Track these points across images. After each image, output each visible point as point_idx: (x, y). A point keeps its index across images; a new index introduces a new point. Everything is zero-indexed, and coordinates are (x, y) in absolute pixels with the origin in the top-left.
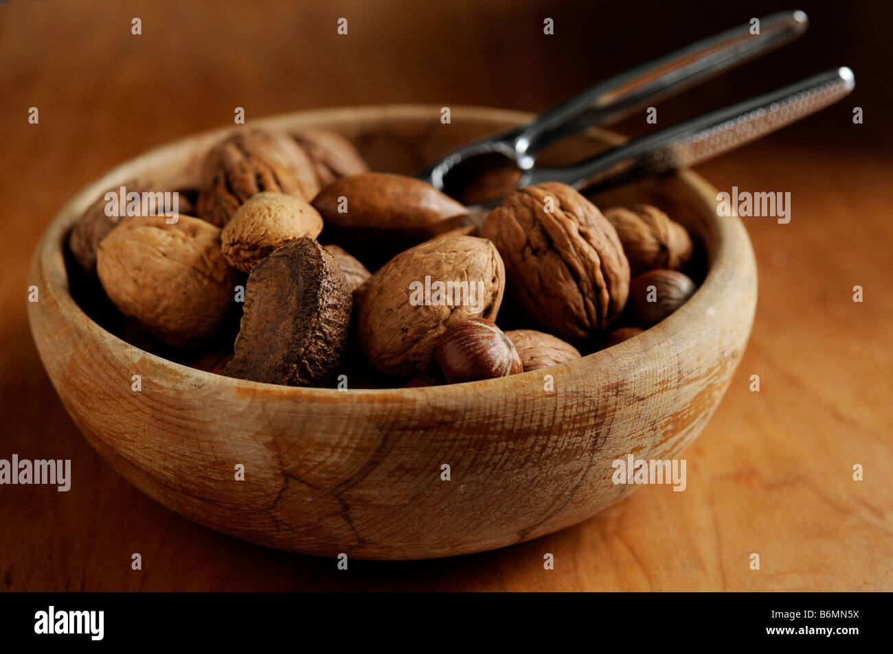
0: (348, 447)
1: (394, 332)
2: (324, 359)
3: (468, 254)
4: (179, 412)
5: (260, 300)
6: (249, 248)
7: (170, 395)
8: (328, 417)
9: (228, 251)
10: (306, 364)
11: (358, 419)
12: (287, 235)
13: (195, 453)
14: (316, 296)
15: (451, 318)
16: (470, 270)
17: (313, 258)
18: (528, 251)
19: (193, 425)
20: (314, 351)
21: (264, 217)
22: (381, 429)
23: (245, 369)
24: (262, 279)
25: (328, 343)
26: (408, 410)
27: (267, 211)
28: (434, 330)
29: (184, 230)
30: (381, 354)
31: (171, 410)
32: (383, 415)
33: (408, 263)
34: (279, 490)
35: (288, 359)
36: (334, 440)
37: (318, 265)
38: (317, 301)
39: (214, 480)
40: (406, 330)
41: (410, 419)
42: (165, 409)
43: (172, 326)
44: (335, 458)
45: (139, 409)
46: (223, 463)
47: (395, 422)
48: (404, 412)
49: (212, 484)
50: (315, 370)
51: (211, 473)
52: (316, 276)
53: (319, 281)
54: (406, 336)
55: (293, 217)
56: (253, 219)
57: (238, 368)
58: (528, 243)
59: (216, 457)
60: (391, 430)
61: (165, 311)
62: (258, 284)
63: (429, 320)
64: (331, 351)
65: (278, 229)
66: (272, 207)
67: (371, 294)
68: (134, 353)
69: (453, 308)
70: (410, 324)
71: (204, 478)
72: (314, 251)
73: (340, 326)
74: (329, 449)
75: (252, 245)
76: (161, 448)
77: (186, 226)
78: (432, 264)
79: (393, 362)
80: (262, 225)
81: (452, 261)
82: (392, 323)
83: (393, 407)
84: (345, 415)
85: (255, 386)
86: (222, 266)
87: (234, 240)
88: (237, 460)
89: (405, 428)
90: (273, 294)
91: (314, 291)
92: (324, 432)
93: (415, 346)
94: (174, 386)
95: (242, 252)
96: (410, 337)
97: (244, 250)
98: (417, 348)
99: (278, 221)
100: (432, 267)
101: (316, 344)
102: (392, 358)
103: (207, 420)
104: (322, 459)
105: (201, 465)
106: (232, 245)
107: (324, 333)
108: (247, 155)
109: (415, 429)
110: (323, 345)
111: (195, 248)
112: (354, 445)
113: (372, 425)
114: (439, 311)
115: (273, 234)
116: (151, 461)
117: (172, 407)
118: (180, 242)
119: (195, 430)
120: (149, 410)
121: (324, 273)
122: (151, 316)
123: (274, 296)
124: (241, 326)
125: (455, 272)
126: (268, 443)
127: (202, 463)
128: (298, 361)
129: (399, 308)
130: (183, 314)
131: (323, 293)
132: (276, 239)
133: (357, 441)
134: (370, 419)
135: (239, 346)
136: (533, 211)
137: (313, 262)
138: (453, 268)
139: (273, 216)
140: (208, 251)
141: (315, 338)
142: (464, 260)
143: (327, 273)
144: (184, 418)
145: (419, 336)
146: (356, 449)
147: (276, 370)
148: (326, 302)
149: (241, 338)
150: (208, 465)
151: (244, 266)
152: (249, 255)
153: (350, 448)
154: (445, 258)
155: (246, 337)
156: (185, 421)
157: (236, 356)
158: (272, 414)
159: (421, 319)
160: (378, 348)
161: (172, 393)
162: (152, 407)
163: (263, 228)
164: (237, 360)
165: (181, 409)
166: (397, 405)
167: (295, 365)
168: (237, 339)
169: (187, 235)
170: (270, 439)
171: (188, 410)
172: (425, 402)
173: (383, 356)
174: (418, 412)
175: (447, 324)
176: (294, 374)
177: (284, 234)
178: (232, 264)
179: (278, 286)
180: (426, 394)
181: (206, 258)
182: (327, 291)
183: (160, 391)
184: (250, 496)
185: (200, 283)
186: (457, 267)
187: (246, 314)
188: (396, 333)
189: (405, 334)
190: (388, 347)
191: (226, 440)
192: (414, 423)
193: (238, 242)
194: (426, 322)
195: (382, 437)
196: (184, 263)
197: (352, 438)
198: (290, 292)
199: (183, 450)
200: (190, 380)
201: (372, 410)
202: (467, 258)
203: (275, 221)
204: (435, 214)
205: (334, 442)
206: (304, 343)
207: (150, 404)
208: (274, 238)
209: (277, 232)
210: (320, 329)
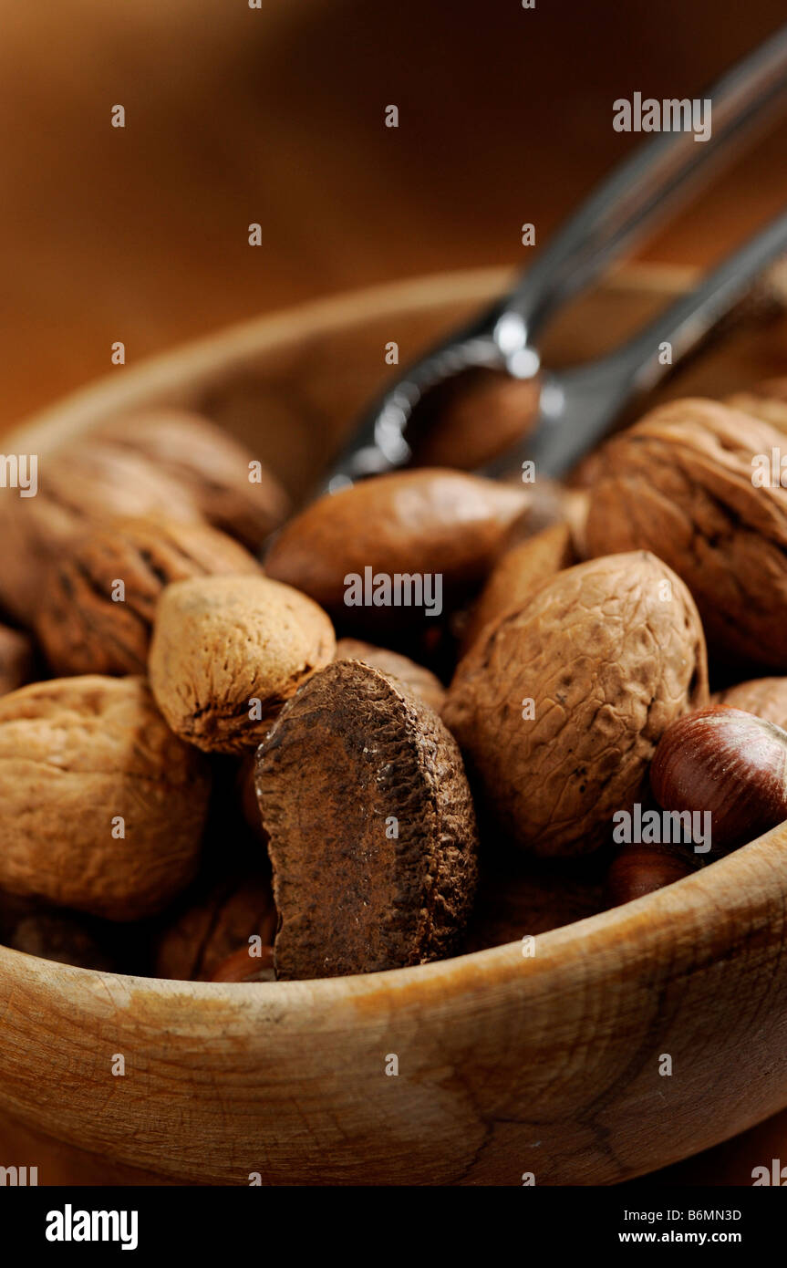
0: (598, 1038)
1: (561, 781)
2: (462, 878)
3: (637, 594)
4: (251, 1077)
5: (297, 804)
6: (234, 711)
7: (223, 1052)
8: (548, 997)
9: (193, 728)
10: (441, 901)
11: (604, 982)
12: (294, 664)
13: (299, 1135)
14: (416, 769)
15: (651, 720)
16: (653, 622)
17: (379, 699)
18: (701, 545)
19: (285, 1092)
20: (447, 872)
21: (242, 647)
22: (650, 985)
23: (316, 940)
24: (290, 764)
25: (460, 846)
26: (686, 933)
27: (239, 633)
28: (631, 753)
29: (75, 708)
30: (544, 827)
31: (232, 1077)
32: (646, 960)
33: (534, 647)
34: (476, 1148)
35: (405, 905)
36: (569, 1033)
37: (396, 711)
38: (422, 779)
39: (343, 1167)
40: (584, 771)
41: (695, 948)
42: (220, 1078)
43: (120, 891)
44: (576, 1066)
45: (161, 1091)
46: (361, 1137)
47: (671, 965)
48: (680, 942)
49: (338, 1174)
50: (455, 905)
51: (336, 1159)
52: (402, 735)
53: (410, 740)
54: (586, 781)
55: (287, 627)
56: (222, 656)
57: (300, 941)
58: (697, 529)
59: (344, 1133)
60: (668, 980)
61: (102, 870)
62: (282, 775)
63: (620, 738)
64: (467, 857)
65: (276, 660)
66: (244, 620)
67: (489, 723)
68: (113, 987)
69: (649, 701)
70: (587, 758)
71: (318, 1169)
72: (373, 684)
73: (466, 804)
74: (564, 1053)
75: (237, 706)
76: (223, 1143)
77: (78, 700)
78: (587, 635)
79: (572, 834)
80: (245, 663)
81: (617, 618)
82: (549, 765)
83: (658, 938)
84: (578, 983)
85: (384, 983)
86: (177, 754)
87: (197, 705)
88: (388, 1125)
89: (693, 968)
90: (320, 787)
91: (410, 761)
92: (547, 1028)
93: (605, 794)
94: (224, 1032)
95: (222, 724)
96: (594, 781)
97: (225, 718)
98: (610, 795)
99: (269, 645)
100: (588, 641)
101: (446, 857)
102: (570, 827)
103: (312, 1075)
104: (554, 1074)
105: (315, 1152)
106: (198, 715)
107: (451, 832)
108: (76, 511)
109: (710, 961)
110: (456, 853)
111: (115, 737)
112: (608, 1031)
113: (631, 985)
114: (630, 717)
115: (270, 672)
116: (199, 1165)
117: (233, 1070)
118: (81, 735)
119: (292, 1099)
120: (185, 1088)
121: (413, 722)
122: (76, 886)
123: (326, 790)
124: (274, 861)
125: (631, 637)
126: (446, 1080)
127: (316, 1148)
128: (427, 901)
129: (557, 735)
130: (136, 865)
131: (426, 760)
132: (279, 680)
133: (612, 1022)
134: (624, 974)
135: (286, 900)
136: (682, 470)
137: (383, 707)
138: (625, 630)
139: (255, 638)
140: (142, 735)
141: (441, 848)
142: (636, 609)
143: (416, 719)
144: (266, 1084)
145: (608, 773)
146: (613, 1036)
147: (386, 929)
148: (437, 774)
149: (284, 883)
150: (328, 1148)
151: (232, 746)
152: (238, 724)
153: (602, 1038)
154: (602, 616)
155: (291, 880)
156: (266, 1090)
157: (286, 922)
158: (440, 1026)
159: (604, 742)
160: (537, 818)
161: (225, 1046)
162: (191, 1081)
163: (249, 668)
164: (291, 928)
165: (253, 1070)
166: (663, 932)
167: (424, 912)
168: (276, 888)
169: (84, 715)
170: (447, 1072)
171: (269, 1067)
172: (711, 908)
173: (550, 830)
174: (705, 931)
175: (650, 735)
176: (427, 927)
177: (288, 666)
178: (206, 749)
179: (329, 769)
180: (703, 891)
181: (144, 750)
182: (431, 753)
183: (201, 1049)
184: (419, 1172)
185: (149, 797)
186: (631, 626)
187: (276, 836)
188: (565, 783)
189: (582, 779)
190: (558, 810)
191: (360, 1099)
192: (705, 953)
193: (208, 708)
194: (614, 745)
195: (655, 999)
196: (109, 772)
197: (601, 1020)
198: (359, 777)
199: (273, 1136)
200: (254, 1012)
201: (624, 958)
202: (639, 603)
203: (264, 647)
204: (490, 524)
205: (569, 1038)
206: (428, 864)
207: (185, 1076)
208: (274, 680)
209: (276, 667)
210: (446, 829)
